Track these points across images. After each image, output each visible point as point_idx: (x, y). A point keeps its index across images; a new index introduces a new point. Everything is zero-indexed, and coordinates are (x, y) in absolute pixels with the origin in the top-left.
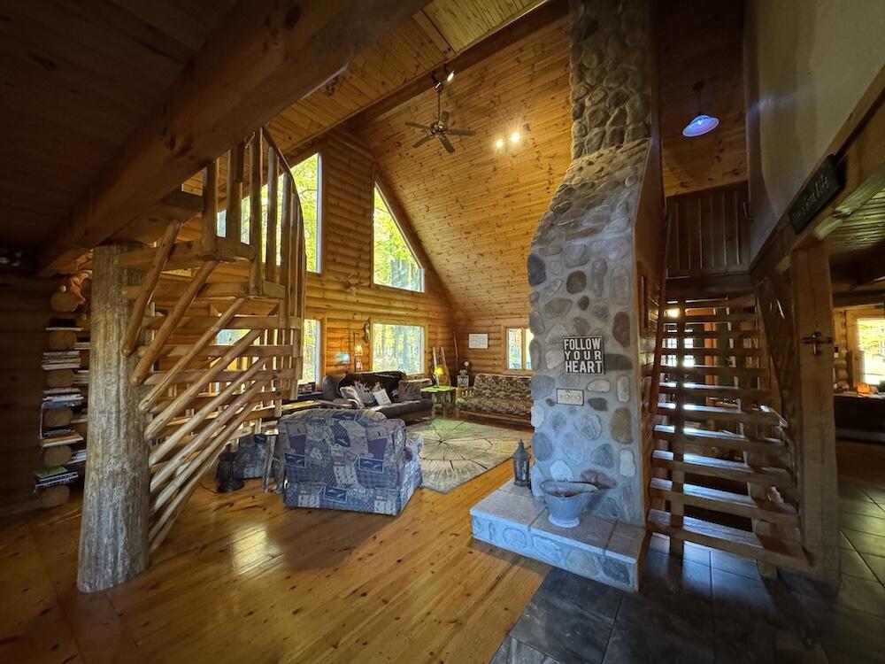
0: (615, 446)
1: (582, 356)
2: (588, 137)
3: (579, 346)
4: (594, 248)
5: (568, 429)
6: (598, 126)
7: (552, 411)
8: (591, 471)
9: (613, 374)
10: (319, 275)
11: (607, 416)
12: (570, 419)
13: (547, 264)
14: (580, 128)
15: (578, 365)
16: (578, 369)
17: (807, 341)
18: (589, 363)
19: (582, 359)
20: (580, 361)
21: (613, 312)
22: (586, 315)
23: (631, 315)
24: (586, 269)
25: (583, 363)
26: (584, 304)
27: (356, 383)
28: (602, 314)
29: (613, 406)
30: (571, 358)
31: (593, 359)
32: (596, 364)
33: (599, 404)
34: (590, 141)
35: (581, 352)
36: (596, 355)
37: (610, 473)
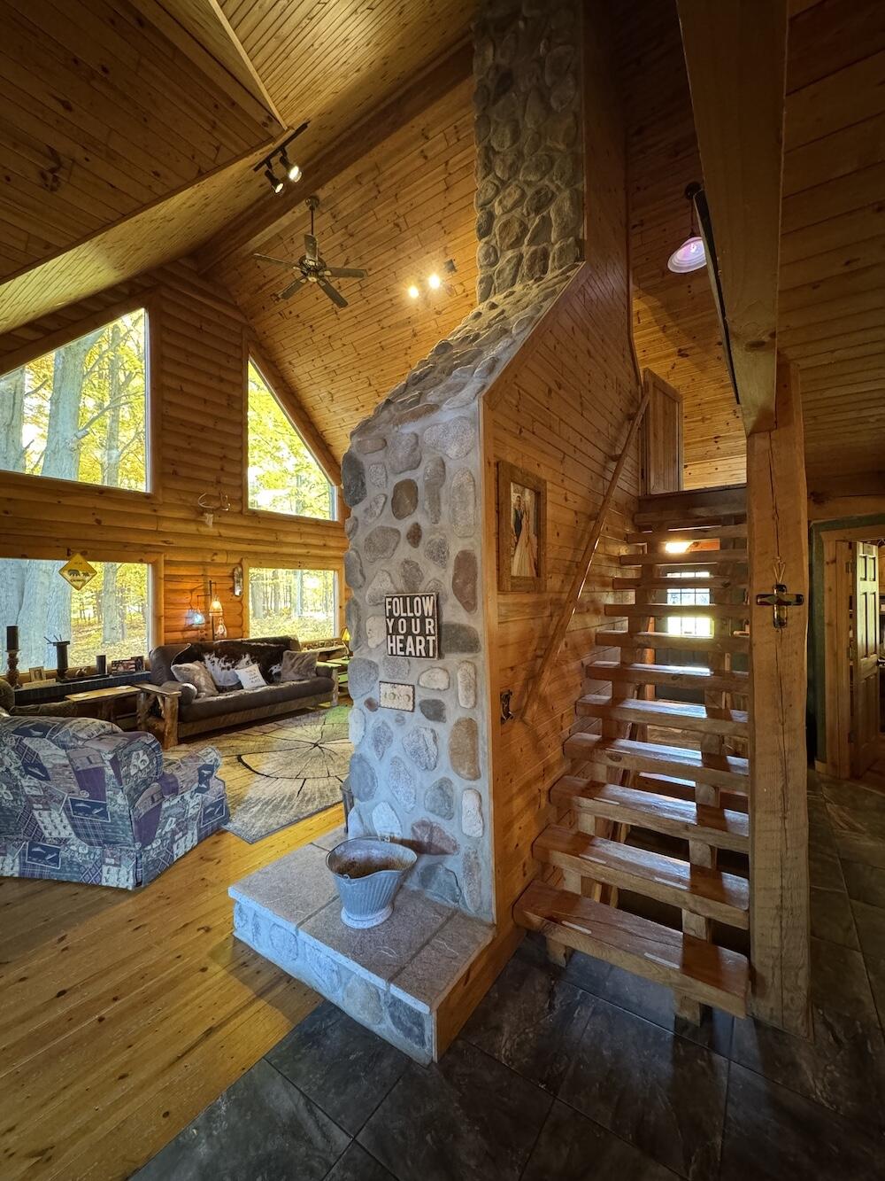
0: (458, 783)
1: (409, 627)
2: (498, 266)
3: (405, 611)
4: (428, 438)
5: (394, 750)
6: (512, 246)
7: (374, 719)
8: (423, 824)
9: (452, 659)
10: (146, 496)
11: (444, 730)
12: (399, 734)
13: (366, 467)
14: (488, 250)
15: (404, 642)
16: (403, 649)
17: (764, 600)
18: (418, 638)
19: (409, 633)
20: (406, 635)
21: (454, 550)
22: (418, 555)
23: (478, 554)
24: (418, 476)
25: (410, 639)
26: (415, 536)
27: (207, 657)
28: (438, 554)
29: (453, 715)
30: (395, 631)
31: (423, 633)
32: (427, 642)
33: (434, 711)
34: (500, 272)
35: (408, 619)
36: (427, 627)
37: (448, 828)
